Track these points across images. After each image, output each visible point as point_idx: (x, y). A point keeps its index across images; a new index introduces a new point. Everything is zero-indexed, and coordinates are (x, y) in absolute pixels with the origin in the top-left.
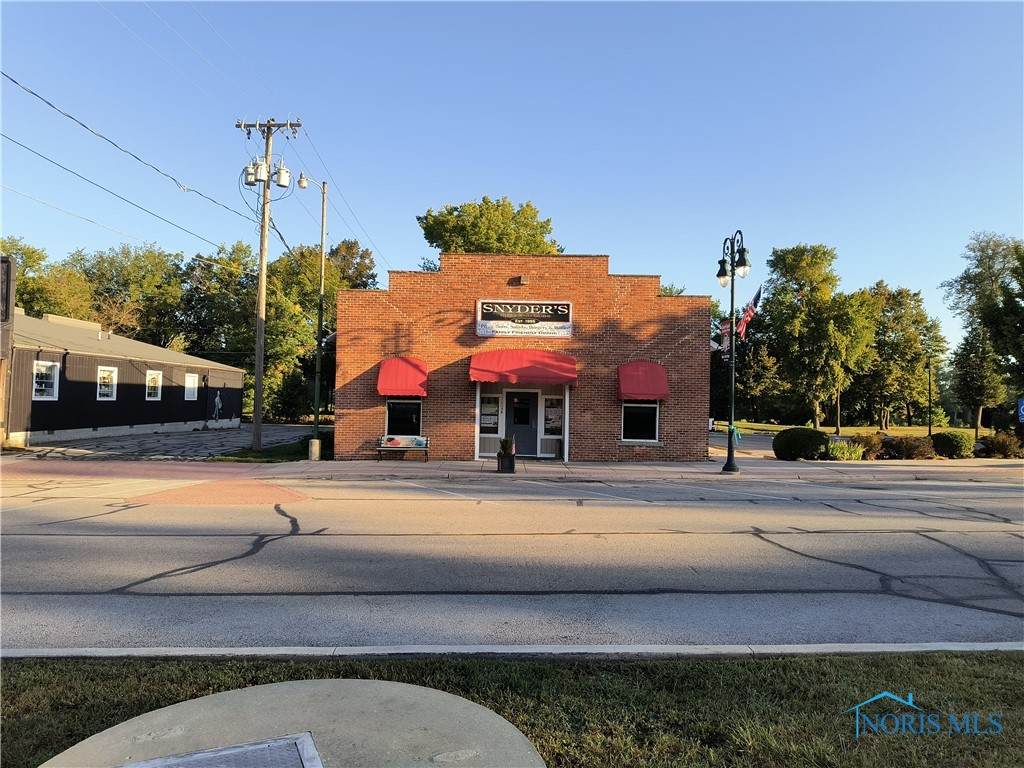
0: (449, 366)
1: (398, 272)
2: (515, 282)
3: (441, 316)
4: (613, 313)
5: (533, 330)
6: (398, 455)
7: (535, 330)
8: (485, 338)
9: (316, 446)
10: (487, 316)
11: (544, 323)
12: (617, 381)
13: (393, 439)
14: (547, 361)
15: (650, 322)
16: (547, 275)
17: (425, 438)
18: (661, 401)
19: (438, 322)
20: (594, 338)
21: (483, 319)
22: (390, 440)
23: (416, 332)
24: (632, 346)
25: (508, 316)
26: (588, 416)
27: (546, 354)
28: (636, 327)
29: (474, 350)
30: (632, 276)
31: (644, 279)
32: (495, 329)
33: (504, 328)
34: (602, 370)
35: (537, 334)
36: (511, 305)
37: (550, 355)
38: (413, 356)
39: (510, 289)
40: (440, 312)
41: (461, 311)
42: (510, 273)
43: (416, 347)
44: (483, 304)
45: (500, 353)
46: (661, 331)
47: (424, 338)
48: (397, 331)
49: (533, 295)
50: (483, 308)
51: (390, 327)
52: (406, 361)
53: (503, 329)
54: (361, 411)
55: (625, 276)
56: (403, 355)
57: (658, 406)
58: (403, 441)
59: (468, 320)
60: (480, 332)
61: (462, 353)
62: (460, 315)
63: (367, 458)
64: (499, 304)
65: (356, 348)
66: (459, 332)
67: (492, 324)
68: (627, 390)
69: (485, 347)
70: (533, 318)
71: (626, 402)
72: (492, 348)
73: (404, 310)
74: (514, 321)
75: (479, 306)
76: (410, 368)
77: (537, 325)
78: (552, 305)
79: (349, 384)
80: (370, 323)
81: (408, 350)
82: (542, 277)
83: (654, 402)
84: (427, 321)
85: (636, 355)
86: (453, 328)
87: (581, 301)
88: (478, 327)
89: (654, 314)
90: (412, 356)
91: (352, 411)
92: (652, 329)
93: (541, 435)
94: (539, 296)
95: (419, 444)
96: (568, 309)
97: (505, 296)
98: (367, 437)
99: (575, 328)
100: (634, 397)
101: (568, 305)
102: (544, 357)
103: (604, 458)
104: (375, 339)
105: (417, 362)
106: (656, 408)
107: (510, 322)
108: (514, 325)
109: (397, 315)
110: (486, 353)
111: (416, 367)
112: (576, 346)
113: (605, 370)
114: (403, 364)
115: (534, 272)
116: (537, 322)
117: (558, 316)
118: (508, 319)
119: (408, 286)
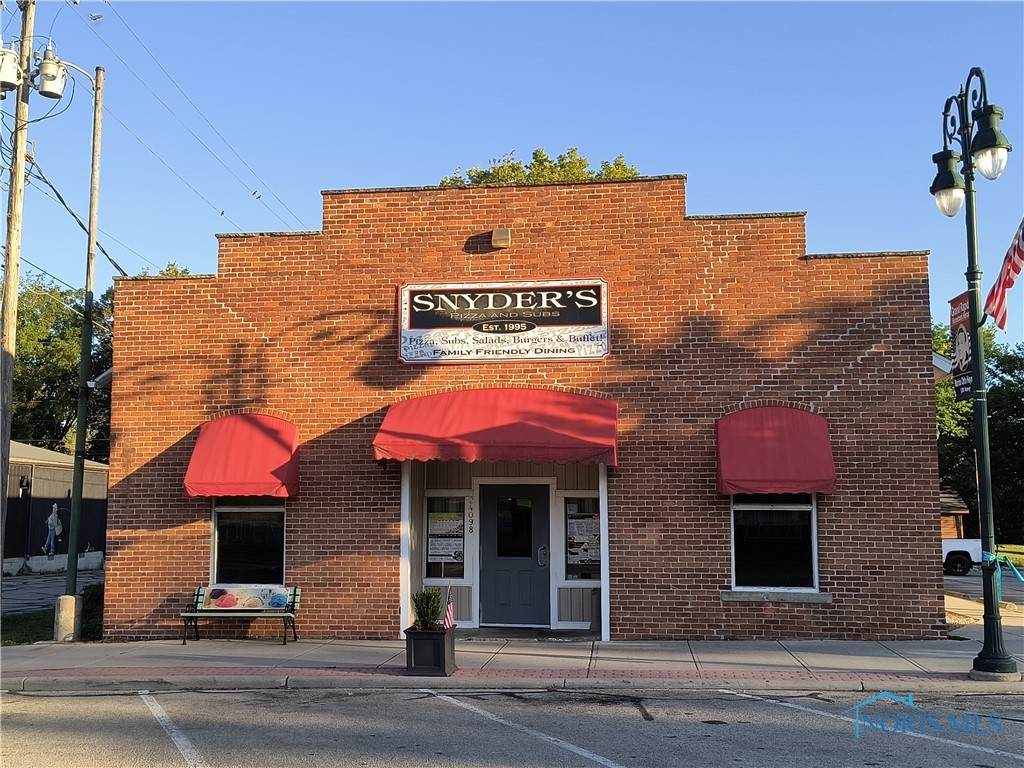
0: (342, 430)
1: (236, 237)
2: (481, 244)
3: (325, 325)
4: (701, 301)
5: (523, 346)
6: (235, 627)
7: (526, 346)
8: (420, 368)
9: (68, 611)
10: (421, 320)
11: (544, 329)
12: (715, 453)
13: (222, 592)
14: (552, 411)
15: (785, 317)
16: (549, 225)
17: (290, 590)
18: (820, 497)
19: (319, 336)
20: (659, 357)
21: (413, 325)
22: (217, 594)
23: (275, 361)
24: (746, 374)
25: (468, 317)
26: (652, 536)
27: (551, 397)
28: (756, 330)
29: (396, 395)
30: (739, 218)
31: (767, 223)
32: (440, 346)
33: (460, 343)
34: (682, 430)
35: (532, 354)
36: (473, 293)
37: (564, 399)
38: (267, 412)
39: (470, 261)
40: (322, 317)
41: (367, 311)
42: (470, 226)
43: (275, 392)
44: (413, 294)
45: (450, 397)
46: (812, 337)
47: (290, 372)
48: (237, 359)
49: (520, 271)
50: (412, 303)
51: (220, 352)
52: (253, 421)
53: (457, 347)
54: (161, 533)
55: (723, 219)
56: (246, 409)
57: (813, 508)
58: (245, 596)
59: (383, 331)
60: (408, 353)
61: (367, 400)
62: (366, 321)
63: (170, 635)
64: (447, 293)
65: (152, 399)
66: (365, 355)
67: (436, 336)
68: (738, 472)
69: (417, 388)
70: (519, 319)
71: (741, 499)
72: (435, 389)
73: (250, 315)
74: (479, 328)
75: (405, 297)
76: (259, 437)
77: (531, 334)
78: (563, 290)
79: (137, 474)
80: (182, 345)
81: (257, 400)
82: (538, 232)
83: (805, 499)
84: (299, 337)
85: (758, 392)
86: (351, 348)
87: (627, 277)
88: (404, 344)
89: (796, 299)
90: (265, 412)
91: (142, 533)
92: (793, 334)
93: (558, 578)
94: (534, 271)
95: (277, 603)
96: (598, 297)
97: (459, 274)
98: (172, 588)
99: (617, 336)
100: (753, 488)
101: (597, 289)
102: (544, 402)
103: (693, 633)
104: (192, 377)
105: (274, 425)
106: (810, 513)
107: (471, 331)
108: (481, 336)
109: (234, 324)
110: (420, 399)
111: (273, 434)
112: (621, 376)
113: (688, 431)
114: (244, 430)
115: (519, 220)
116: (530, 327)
117: (576, 312)
118: (466, 324)
119: (258, 264)
